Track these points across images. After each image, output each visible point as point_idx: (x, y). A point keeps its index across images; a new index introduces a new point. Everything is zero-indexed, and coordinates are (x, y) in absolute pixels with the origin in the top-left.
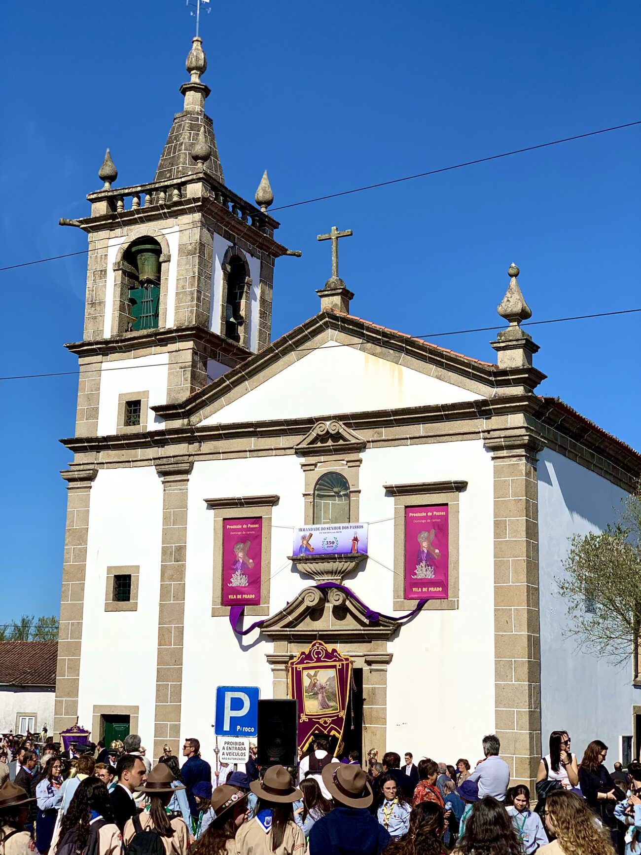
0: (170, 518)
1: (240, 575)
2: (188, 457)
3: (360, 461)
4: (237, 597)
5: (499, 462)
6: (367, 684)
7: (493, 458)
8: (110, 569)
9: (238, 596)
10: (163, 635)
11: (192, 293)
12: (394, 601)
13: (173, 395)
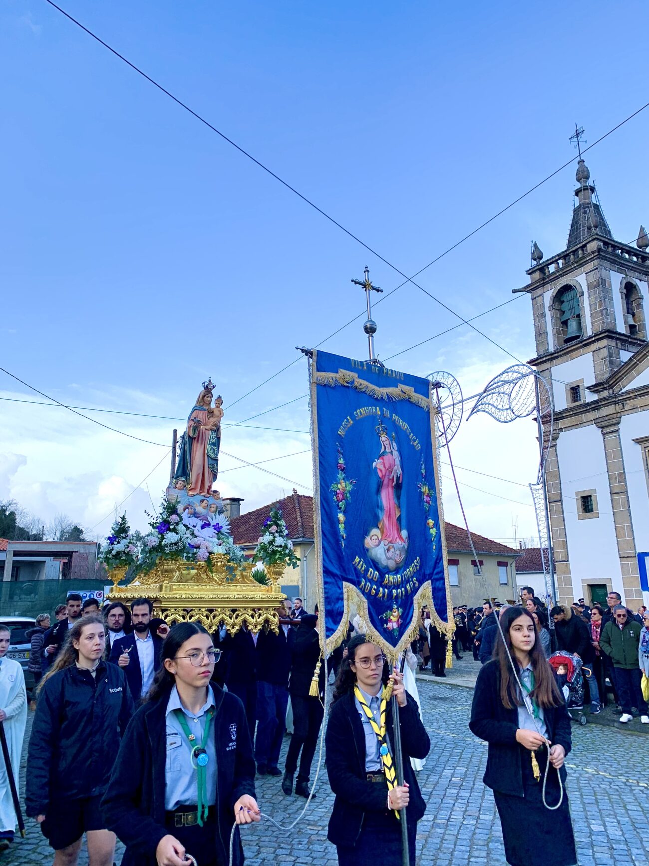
0: (611, 456)
2: (616, 415)
8: (577, 493)
10: (619, 531)
11: (601, 311)
13: (599, 377)
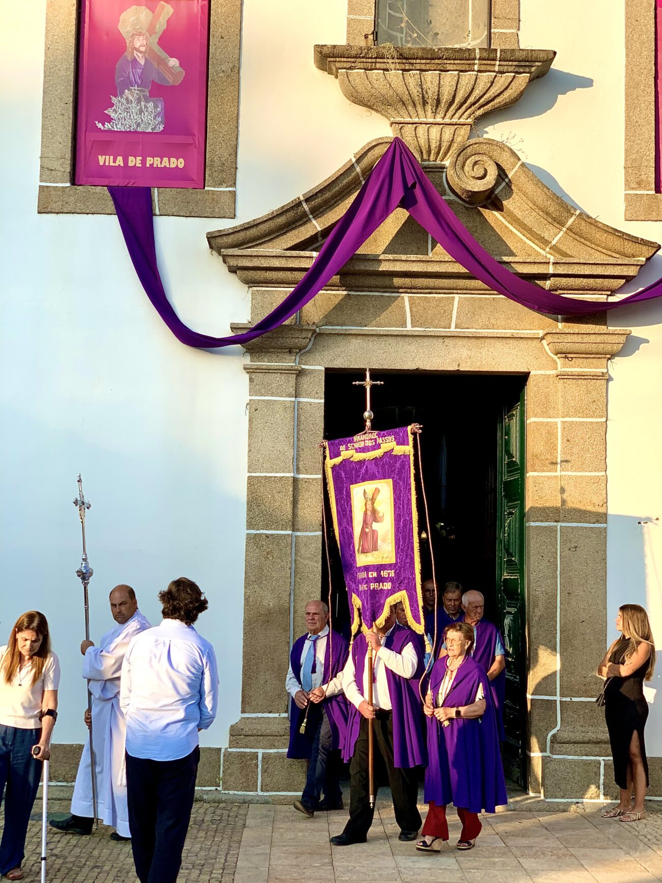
1: (139, 101)
4: (126, 161)
6: (545, 414)
9: (131, 159)
12: (626, 195)
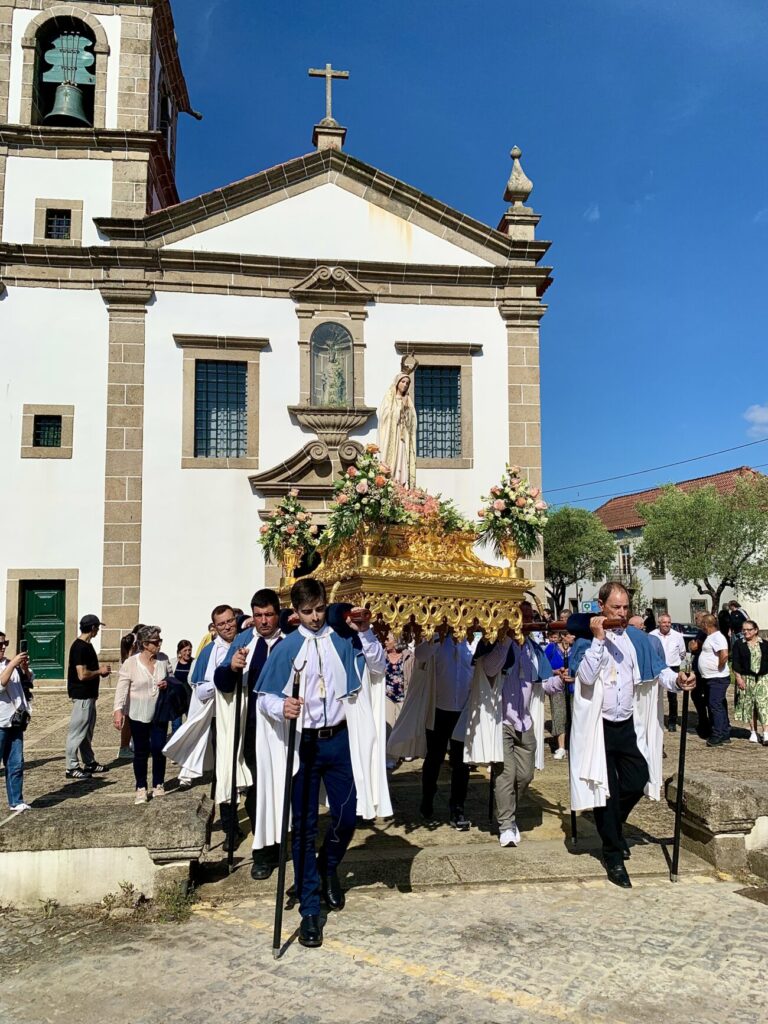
0: (120, 353)
2: (146, 284)
3: (366, 314)
5: (514, 331)
7: (508, 326)
8: (27, 408)
10: (113, 488)
11: (141, 98)
13: (120, 209)
